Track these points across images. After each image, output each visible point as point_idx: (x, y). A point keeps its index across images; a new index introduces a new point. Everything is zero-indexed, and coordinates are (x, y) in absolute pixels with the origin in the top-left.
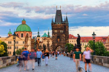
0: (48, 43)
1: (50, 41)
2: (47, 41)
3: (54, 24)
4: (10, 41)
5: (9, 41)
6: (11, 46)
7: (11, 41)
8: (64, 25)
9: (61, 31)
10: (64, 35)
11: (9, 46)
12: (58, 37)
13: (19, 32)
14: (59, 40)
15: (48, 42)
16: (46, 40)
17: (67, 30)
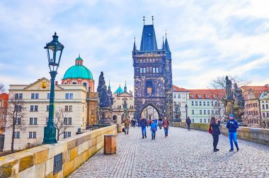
0: (125, 102)
2: (123, 99)
3: (140, 53)
4: (35, 93)
5: (33, 92)
6: (36, 105)
7: (37, 92)
8: (162, 55)
9: (154, 69)
10: (162, 79)
11: (32, 105)
12: (149, 84)
14: (149, 90)
15: (125, 100)
17: (168, 69)
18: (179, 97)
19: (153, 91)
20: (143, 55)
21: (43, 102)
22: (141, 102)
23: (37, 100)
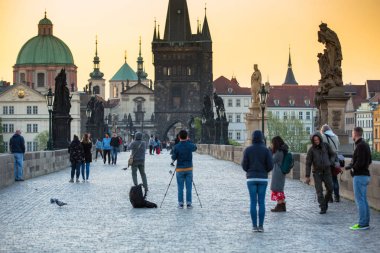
0: (139, 107)
1: (147, 97)
2: (135, 100)
3: (163, 45)
4: (9, 105)
5: (5, 105)
6: (11, 123)
7: (12, 105)
8: (195, 48)
10: (196, 84)
11: (5, 123)
12: (176, 91)
13: (30, 68)
16: (132, 97)
17: (207, 67)
18: (238, 105)
19: (182, 103)
20: (167, 49)
21: (21, 120)
22: (165, 119)
23: (13, 117)
